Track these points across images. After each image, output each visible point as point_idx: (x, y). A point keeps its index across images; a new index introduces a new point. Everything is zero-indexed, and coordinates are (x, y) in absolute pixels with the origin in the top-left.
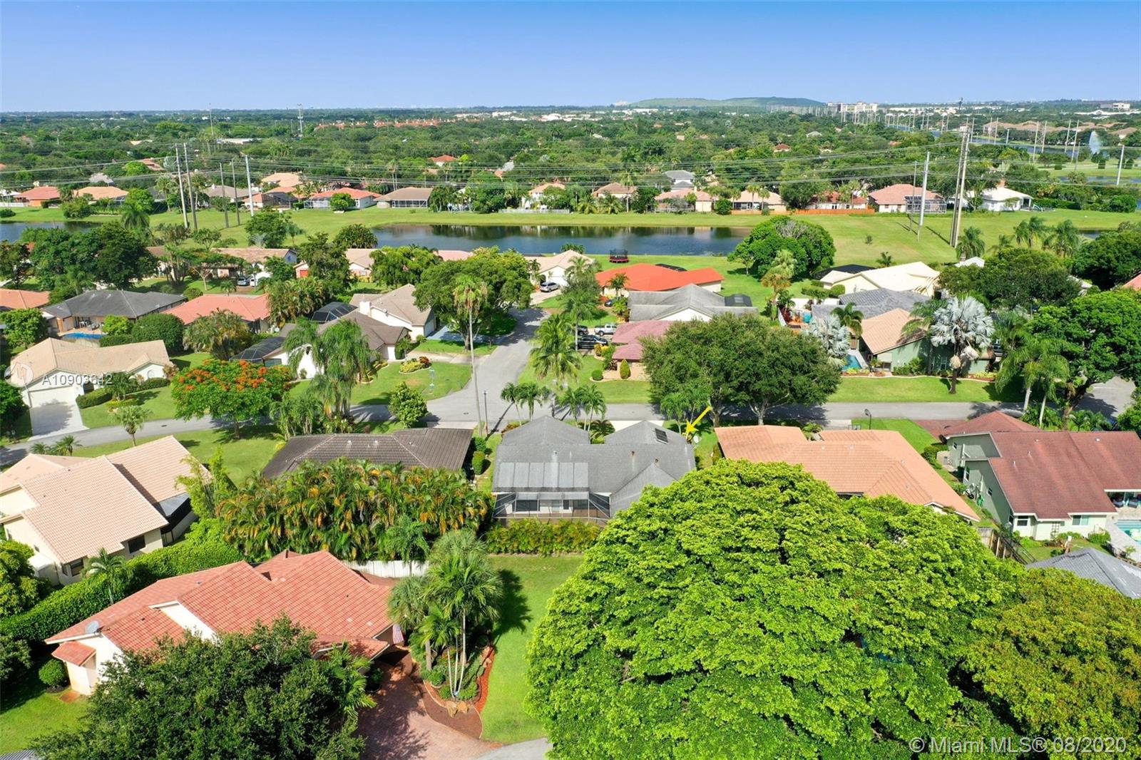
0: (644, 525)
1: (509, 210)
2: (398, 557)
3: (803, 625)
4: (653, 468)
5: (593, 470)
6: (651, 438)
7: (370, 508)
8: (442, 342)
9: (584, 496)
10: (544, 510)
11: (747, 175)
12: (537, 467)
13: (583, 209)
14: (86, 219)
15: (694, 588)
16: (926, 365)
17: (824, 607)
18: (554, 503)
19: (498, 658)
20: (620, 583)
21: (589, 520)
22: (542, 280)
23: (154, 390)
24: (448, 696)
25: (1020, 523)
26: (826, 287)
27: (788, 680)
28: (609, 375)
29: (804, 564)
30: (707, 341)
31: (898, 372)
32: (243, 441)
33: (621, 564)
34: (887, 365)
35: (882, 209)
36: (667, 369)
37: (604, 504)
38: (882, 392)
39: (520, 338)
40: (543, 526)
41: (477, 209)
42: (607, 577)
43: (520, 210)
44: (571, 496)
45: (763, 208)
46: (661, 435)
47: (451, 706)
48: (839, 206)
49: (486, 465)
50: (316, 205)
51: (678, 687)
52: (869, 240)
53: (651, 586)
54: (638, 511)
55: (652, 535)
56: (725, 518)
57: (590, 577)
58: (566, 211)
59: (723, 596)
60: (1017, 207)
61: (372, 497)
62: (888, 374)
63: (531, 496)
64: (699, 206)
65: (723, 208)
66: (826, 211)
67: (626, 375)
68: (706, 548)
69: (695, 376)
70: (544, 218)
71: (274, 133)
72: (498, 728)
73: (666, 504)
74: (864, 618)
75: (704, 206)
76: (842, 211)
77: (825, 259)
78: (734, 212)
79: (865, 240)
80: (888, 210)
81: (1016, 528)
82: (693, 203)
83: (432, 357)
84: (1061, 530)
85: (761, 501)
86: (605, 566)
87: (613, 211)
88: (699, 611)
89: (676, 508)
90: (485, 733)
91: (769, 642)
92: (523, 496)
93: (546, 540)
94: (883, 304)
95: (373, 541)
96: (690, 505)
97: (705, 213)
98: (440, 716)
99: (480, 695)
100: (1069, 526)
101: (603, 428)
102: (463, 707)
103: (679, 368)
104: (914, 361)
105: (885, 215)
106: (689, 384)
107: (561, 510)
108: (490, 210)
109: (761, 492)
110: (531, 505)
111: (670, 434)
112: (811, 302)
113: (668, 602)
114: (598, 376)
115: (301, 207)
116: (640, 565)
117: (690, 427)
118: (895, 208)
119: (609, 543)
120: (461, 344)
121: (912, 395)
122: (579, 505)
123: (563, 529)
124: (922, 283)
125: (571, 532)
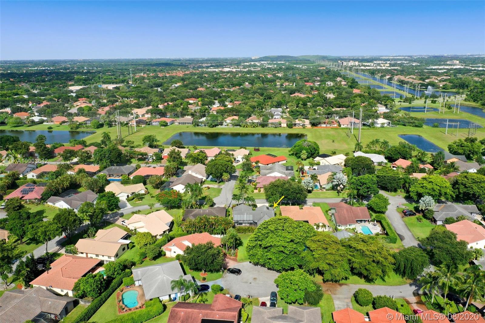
0: (264, 226)
1: (220, 126)
2: (219, 234)
3: (285, 239)
4: (266, 216)
5: (253, 216)
6: (265, 209)
7: (213, 225)
8: (211, 181)
9: (252, 222)
10: (243, 225)
11: (298, 113)
12: (242, 216)
13: (244, 126)
14: (78, 130)
15: (270, 235)
16: (334, 188)
17: (288, 237)
18: (246, 223)
19: (238, 250)
20: (260, 235)
21: (253, 226)
22: (235, 159)
23: (143, 196)
24: (231, 256)
25: (339, 226)
26: (316, 162)
27: (283, 246)
28: (256, 191)
29: (286, 231)
30: (278, 186)
31: (326, 190)
32: (172, 210)
33: (260, 232)
34: (325, 188)
35: (342, 126)
36: (269, 193)
37: (256, 223)
38: (322, 196)
39: (231, 179)
40: (244, 228)
41: (209, 126)
42: (258, 234)
43: (223, 126)
44: (249, 222)
45: (304, 126)
46: (268, 208)
47: (232, 257)
48: (328, 126)
49: (229, 215)
50: (154, 124)
51: (269, 249)
52: (333, 141)
53: (265, 235)
54: (263, 224)
55: (265, 228)
56: (275, 225)
57: (256, 234)
58: (239, 127)
59: (275, 236)
60: (386, 125)
61: (213, 222)
62: (324, 190)
63: (242, 222)
64: (282, 125)
65: (290, 126)
66: (324, 127)
67: (260, 191)
68: (272, 229)
69: (275, 194)
70: (231, 130)
71: (121, 81)
72: (240, 260)
73: (267, 223)
74: (293, 238)
75: (284, 125)
76: (329, 127)
77: (317, 152)
78: (294, 127)
79: (332, 141)
80: (344, 127)
81: (338, 227)
82: (281, 124)
83: (210, 186)
84: (347, 227)
85: (281, 222)
86: (258, 232)
87: (254, 127)
88: (271, 238)
89: (269, 223)
90: (238, 261)
91: (280, 241)
92: (240, 222)
93: (245, 231)
94: (327, 170)
95: (213, 231)
96: (271, 223)
97: (284, 127)
98: (230, 259)
99: (236, 256)
100: (348, 227)
101: (255, 206)
102: (234, 257)
103: (272, 193)
104: (331, 187)
105: (343, 129)
106: (274, 196)
107: (247, 225)
108: (213, 126)
109: (281, 221)
110: (241, 224)
111: (269, 207)
112: (310, 167)
113: (267, 237)
114: (253, 192)
115: (149, 125)
116: (263, 232)
117: (275, 205)
118: (346, 126)
119: (258, 229)
120: (216, 181)
121: (328, 196)
122: (251, 224)
123: (248, 228)
124: (341, 161)
125: (250, 229)
